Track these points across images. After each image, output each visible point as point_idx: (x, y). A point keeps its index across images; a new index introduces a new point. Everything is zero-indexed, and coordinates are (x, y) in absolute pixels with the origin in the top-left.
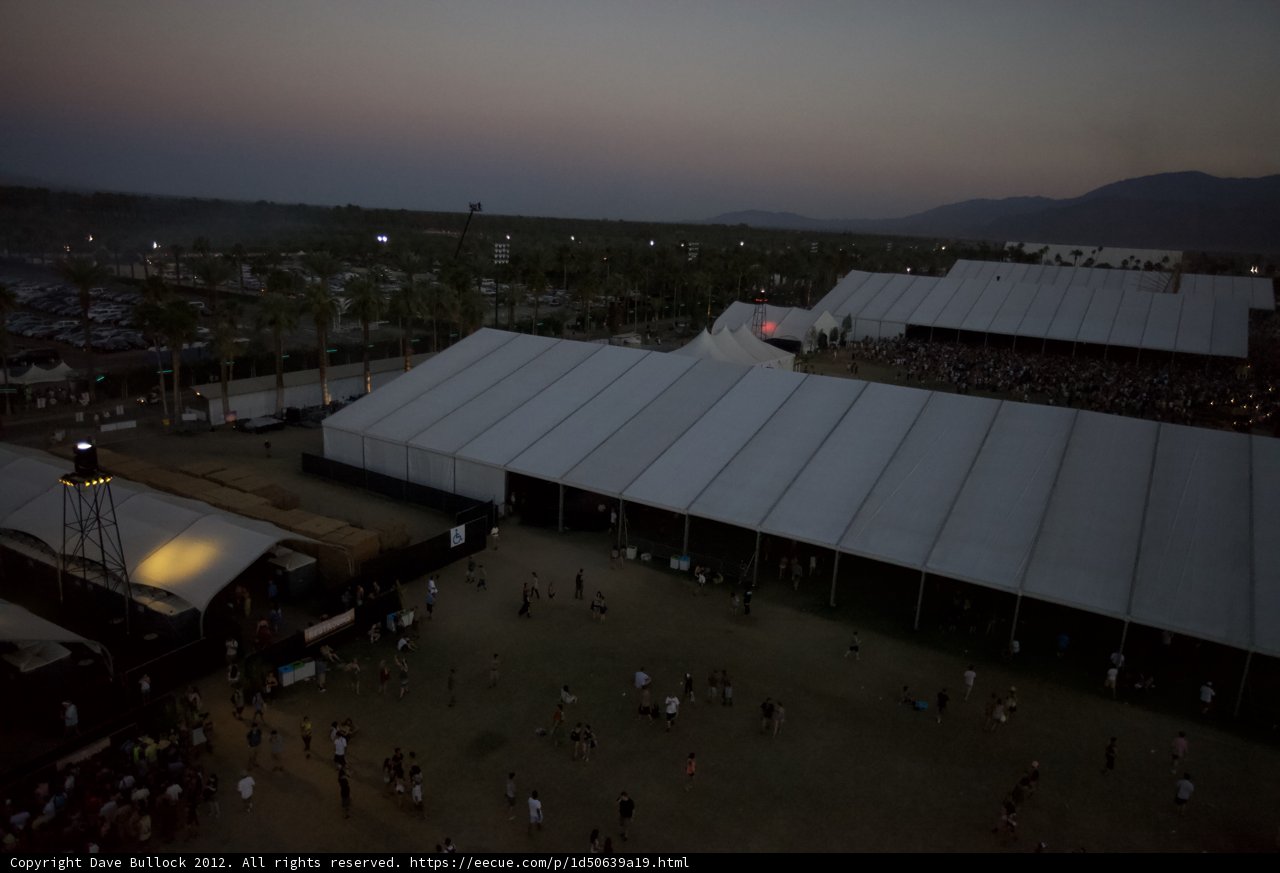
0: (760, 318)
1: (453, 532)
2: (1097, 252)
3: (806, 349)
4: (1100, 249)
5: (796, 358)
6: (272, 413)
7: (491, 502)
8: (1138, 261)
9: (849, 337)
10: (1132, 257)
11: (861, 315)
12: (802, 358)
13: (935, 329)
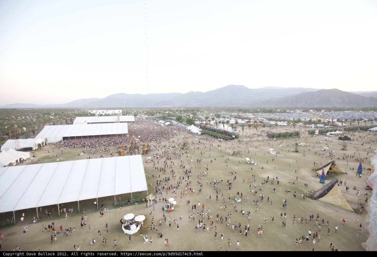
2: (107, 111)
3: (34, 149)
9: (48, 142)
10: (114, 112)
11: (50, 137)
12: (32, 153)
13: (70, 137)
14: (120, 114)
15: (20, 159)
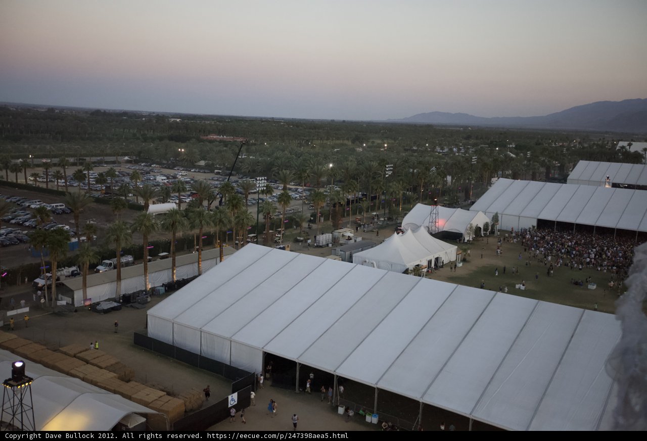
0: (434, 216)
1: (230, 397)
5: (457, 249)
6: (114, 296)
7: (254, 373)
9: (498, 227)
11: (505, 212)
12: (462, 249)
13: (558, 222)
15: (437, 259)
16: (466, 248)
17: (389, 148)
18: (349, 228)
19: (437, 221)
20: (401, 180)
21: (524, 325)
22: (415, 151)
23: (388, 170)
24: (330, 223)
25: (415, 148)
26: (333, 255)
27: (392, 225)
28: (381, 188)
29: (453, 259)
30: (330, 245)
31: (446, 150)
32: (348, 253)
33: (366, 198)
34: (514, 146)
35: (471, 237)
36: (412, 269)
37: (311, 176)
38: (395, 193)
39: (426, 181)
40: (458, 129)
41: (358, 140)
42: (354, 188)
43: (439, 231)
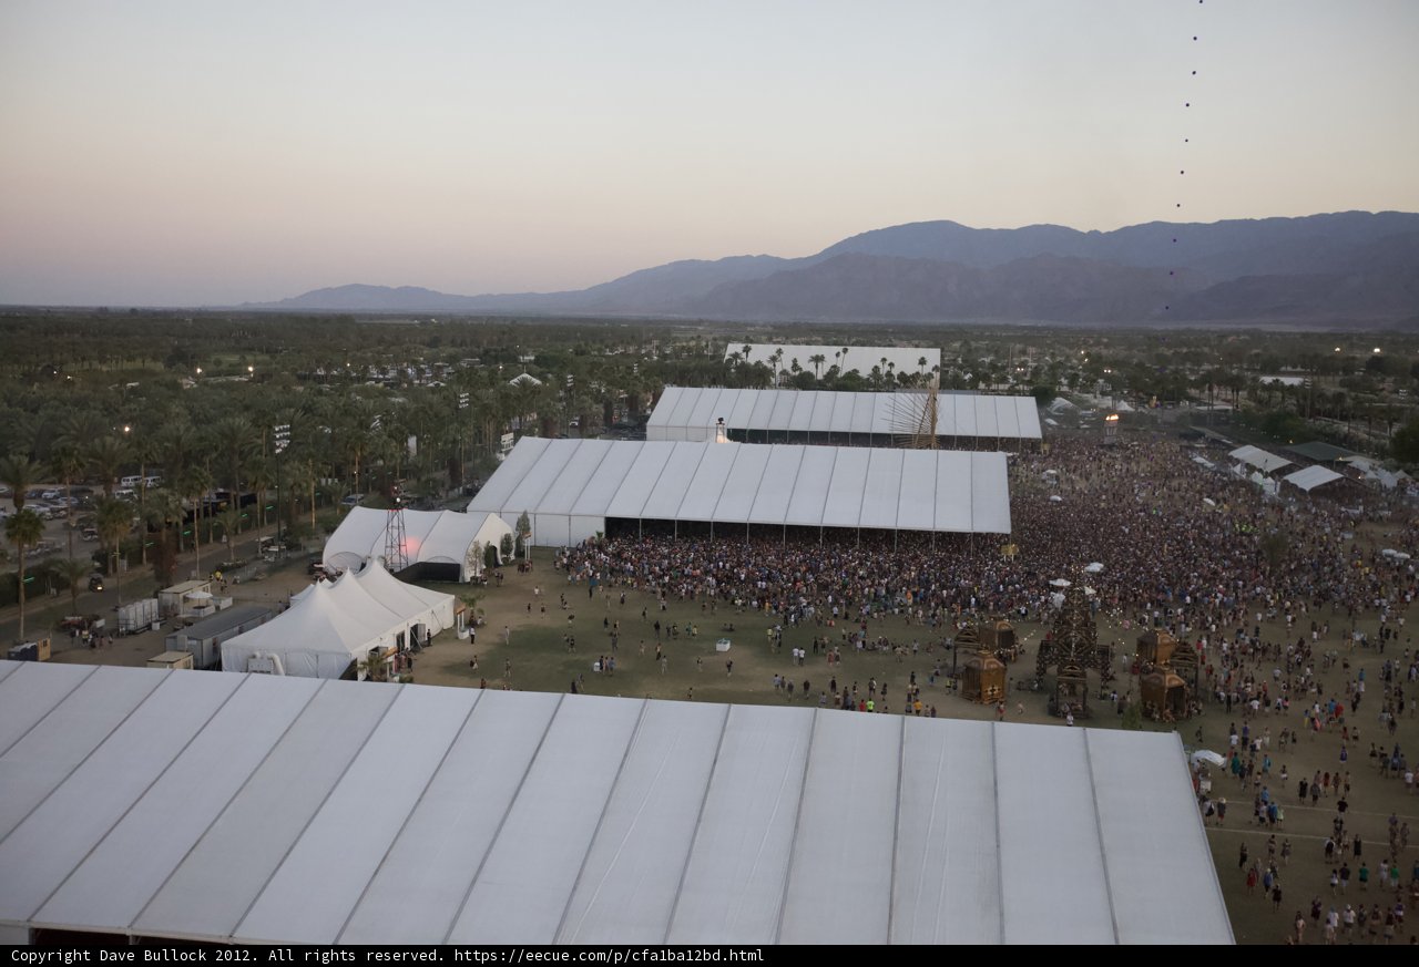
0: (395, 532)
2: (842, 354)
3: (468, 574)
4: (845, 351)
5: (456, 604)
8: (891, 365)
9: (528, 543)
10: (884, 360)
11: (540, 510)
12: (465, 601)
13: (644, 520)
14: (929, 376)
15: (415, 629)
16: (473, 596)
17: (261, 377)
18: (195, 579)
19: (403, 543)
20: (310, 455)
21: (626, 755)
22: (321, 380)
23: (280, 438)
24: (146, 570)
25: (321, 372)
26: (171, 650)
27: (300, 559)
28: (266, 479)
29: (448, 623)
30: (156, 626)
31: (392, 374)
32: (207, 642)
33: (229, 502)
34: (533, 358)
35: (478, 570)
36: (367, 661)
37: (87, 466)
38: (300, 486)
39: (365, 454)
40: (408, 322)
41: (182, 358)
42: (202, 484)
43: (410, 564)
